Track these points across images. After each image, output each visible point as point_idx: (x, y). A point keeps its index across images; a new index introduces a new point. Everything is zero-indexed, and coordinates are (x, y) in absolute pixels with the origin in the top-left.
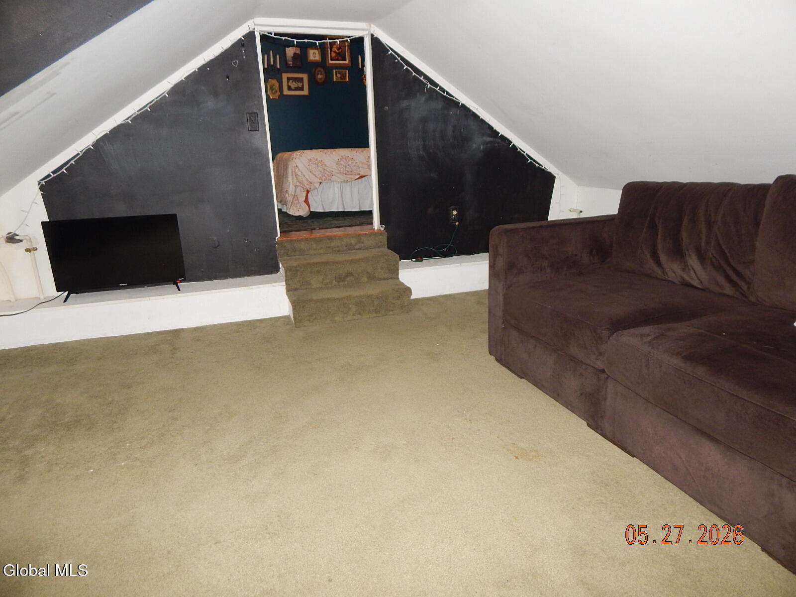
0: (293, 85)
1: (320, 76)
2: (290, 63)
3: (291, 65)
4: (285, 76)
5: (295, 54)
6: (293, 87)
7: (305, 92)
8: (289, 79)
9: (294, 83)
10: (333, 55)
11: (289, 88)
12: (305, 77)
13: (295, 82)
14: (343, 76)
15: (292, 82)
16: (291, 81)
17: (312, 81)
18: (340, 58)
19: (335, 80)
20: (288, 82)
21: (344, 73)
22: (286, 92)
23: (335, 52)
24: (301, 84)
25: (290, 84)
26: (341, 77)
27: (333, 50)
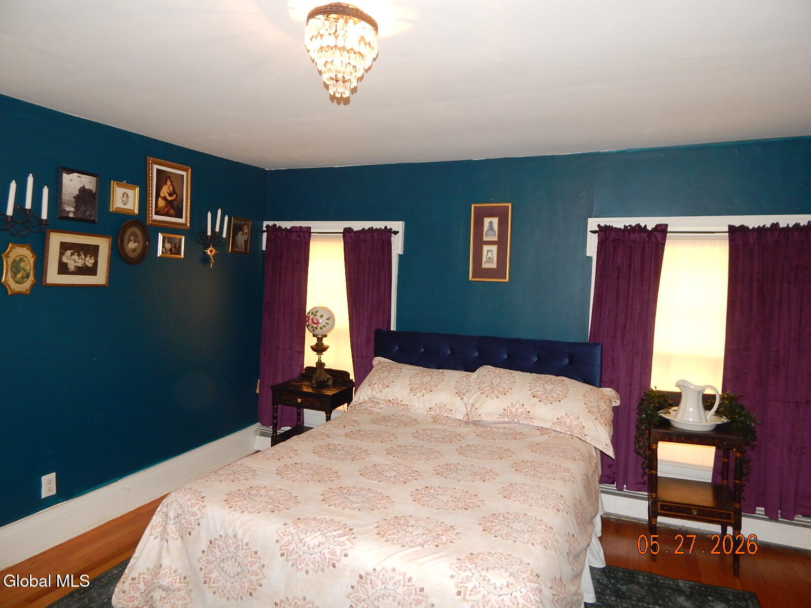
0: (73, 261)
1: (132, 245)
2: (70, 209)
3: (71, 215)
4: (55, 240)
5: (83, 190)
6: (71, 267)
7: (100, 278)
8: (64, 247)
9: (75, 257)
10: (161, 203)
11: (63, 269)
12: (104, 245)
13: (79, 255)
14: (175, 247)
15: (72, 254)
16: (69, 252)
17: (117, 253)
18: (172, 211)
19: (159, 253)
20: (62, 254)
21: (178, 242)
22: (53, 277)
23: (165, 198)
24: (92, 261)
25: (65, 260)
26: (171, 250)
27: (162, 195)
